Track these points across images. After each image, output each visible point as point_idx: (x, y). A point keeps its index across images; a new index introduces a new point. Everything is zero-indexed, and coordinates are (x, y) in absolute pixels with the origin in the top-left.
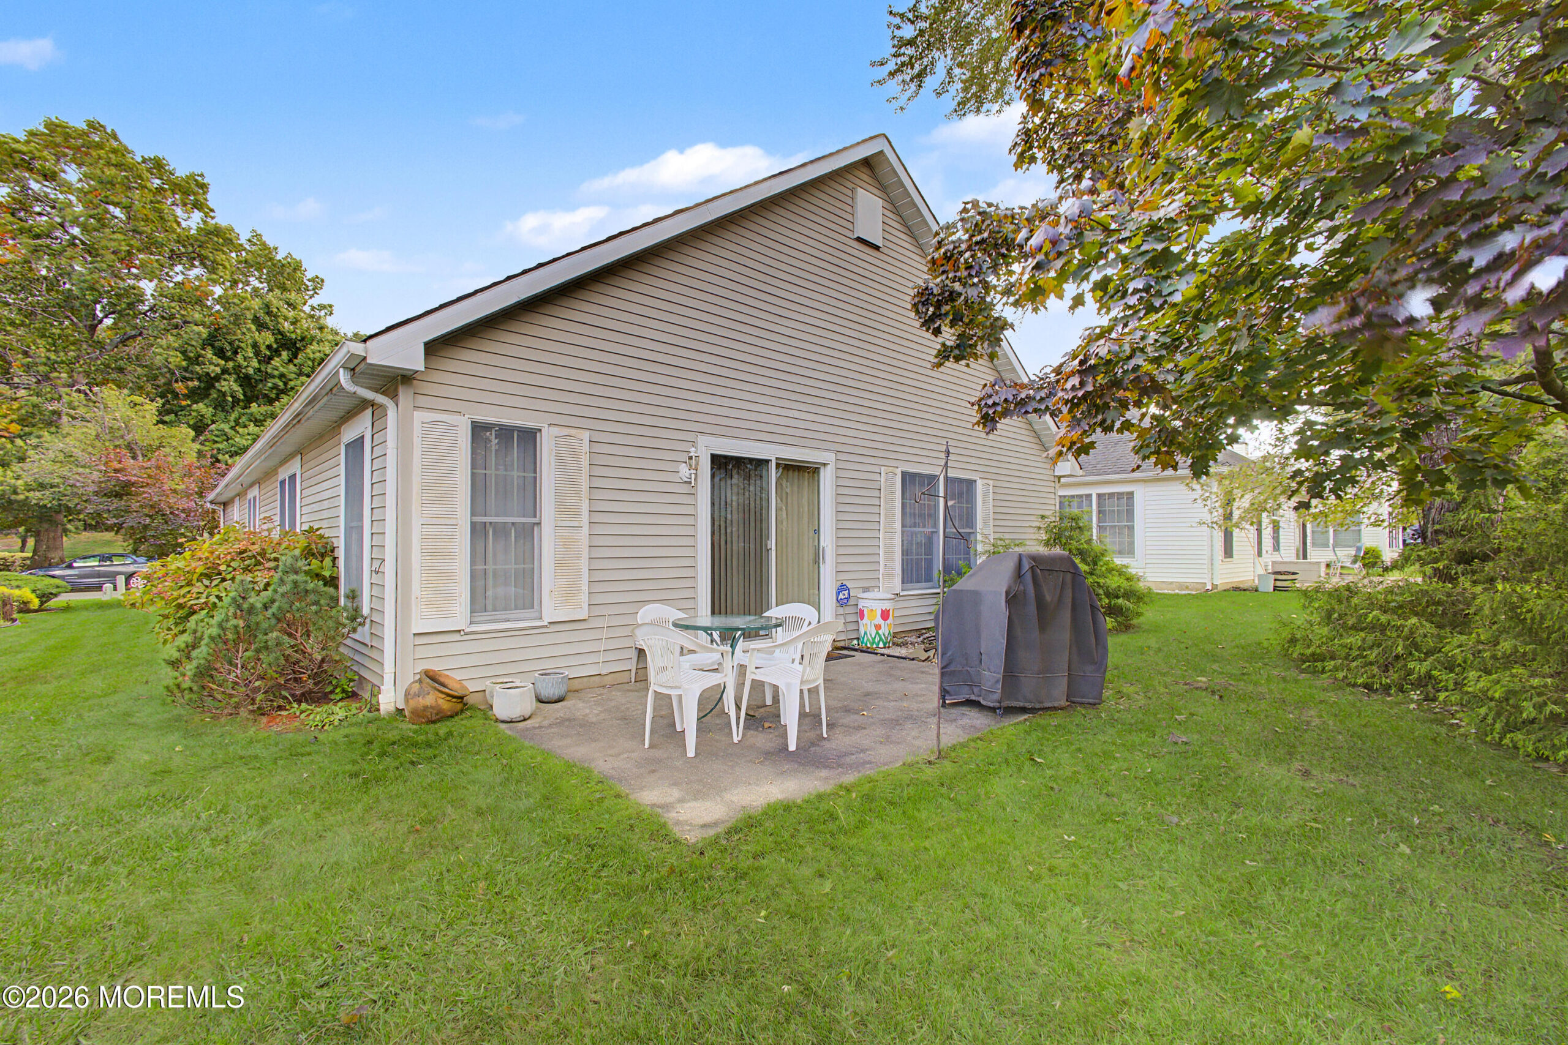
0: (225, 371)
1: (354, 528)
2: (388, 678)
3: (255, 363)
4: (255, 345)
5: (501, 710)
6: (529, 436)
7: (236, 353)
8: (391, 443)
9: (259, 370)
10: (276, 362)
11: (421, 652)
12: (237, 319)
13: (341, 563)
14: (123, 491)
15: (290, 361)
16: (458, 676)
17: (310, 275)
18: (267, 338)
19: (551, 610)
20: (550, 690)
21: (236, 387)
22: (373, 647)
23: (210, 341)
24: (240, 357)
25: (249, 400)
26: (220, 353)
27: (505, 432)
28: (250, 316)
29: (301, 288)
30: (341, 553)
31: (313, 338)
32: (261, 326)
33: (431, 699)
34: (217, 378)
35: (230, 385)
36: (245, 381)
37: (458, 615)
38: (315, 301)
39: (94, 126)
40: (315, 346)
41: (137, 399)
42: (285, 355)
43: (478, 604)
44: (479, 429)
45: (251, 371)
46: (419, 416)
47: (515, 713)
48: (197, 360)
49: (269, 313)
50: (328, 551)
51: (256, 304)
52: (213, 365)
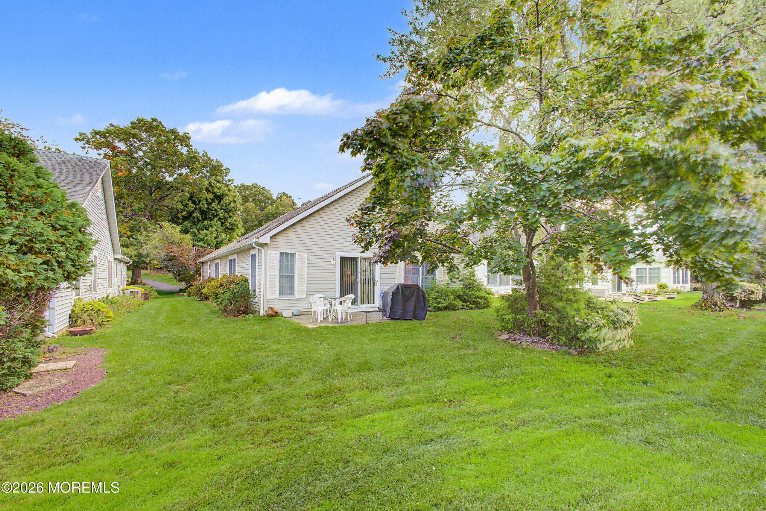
0: (195, 209)
1: (253, 276)
2: (262, 308)
3: (206, 206)
4: (206, 199)
5: (285, 315)
6: (293, 255)
7: (199, 202)
8: (263, 257)
9: (208, 208)
10: (213, 205)
11: (269, 303)
12: (200, 190)
13: (250, 284)
14: (172, 259)
15: (218, 204)
16: (277, 309)
17: (224, 168)
18: (210, 196)
19: (297, 295)
20: (296, 313)
21: (199, 215)
22: (259, 303)
23: (191, 198)
24: (201, 204)
25: (204, 219)
26: (194, 203)
27: (287, 254)
28: (204, 188)
29: (221, 172)
30: (250, 281)
31: (227, 195)
32: (208, 190)
33: (270, 312)
34: (193, 212)
35: (197, 214)
36: (202, 212)
37: (277, 296)
38: (226, 178)
39: (154, 120)
40: (227, 198)
41: (174, 225)
42: (216, 202)
43: (281, 293)
44: (282, 254)
45: (205, 209)
46: (269, 252)
47: (288, 316)
48: (186, 206)
49: (211, 186)
50: (246, 281)
51: (206, 183)
52: (191, 206)
